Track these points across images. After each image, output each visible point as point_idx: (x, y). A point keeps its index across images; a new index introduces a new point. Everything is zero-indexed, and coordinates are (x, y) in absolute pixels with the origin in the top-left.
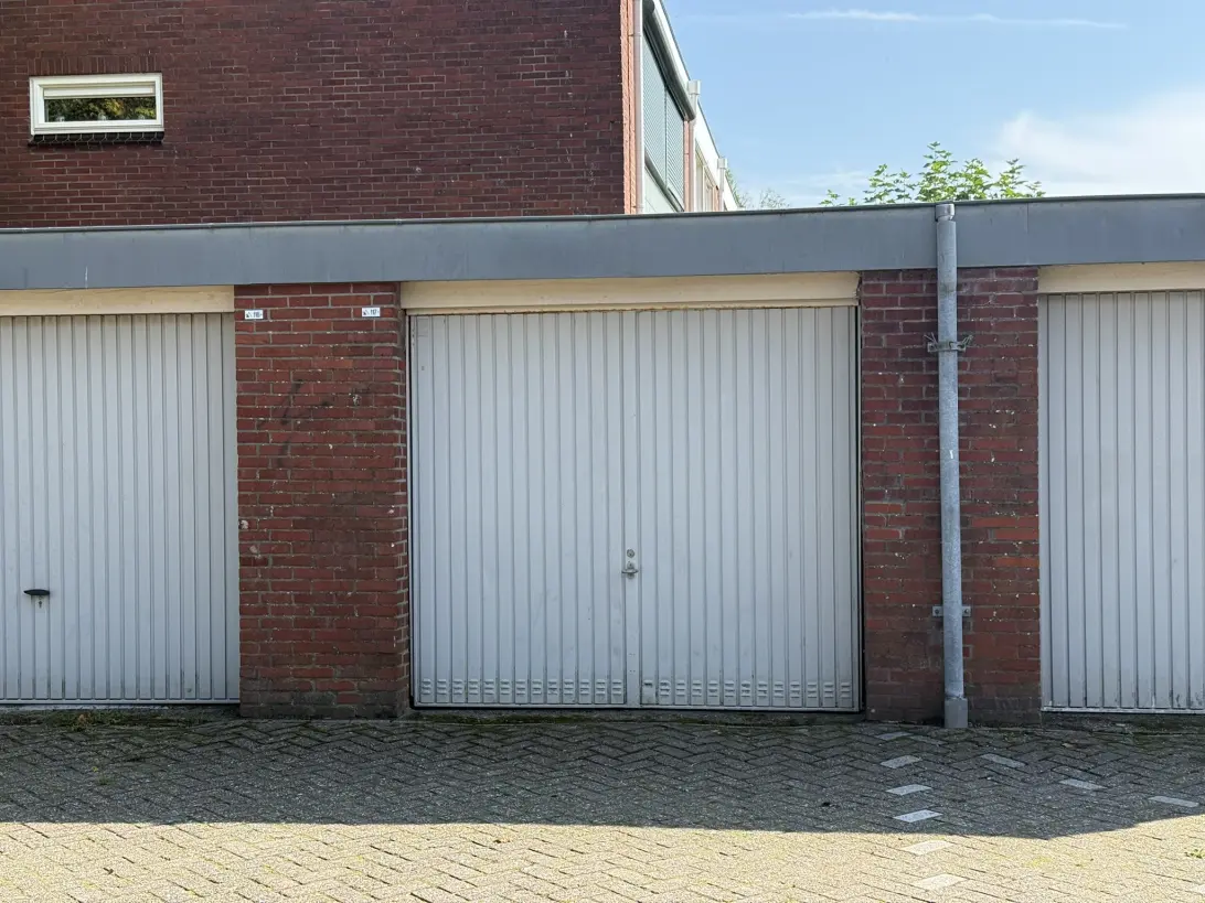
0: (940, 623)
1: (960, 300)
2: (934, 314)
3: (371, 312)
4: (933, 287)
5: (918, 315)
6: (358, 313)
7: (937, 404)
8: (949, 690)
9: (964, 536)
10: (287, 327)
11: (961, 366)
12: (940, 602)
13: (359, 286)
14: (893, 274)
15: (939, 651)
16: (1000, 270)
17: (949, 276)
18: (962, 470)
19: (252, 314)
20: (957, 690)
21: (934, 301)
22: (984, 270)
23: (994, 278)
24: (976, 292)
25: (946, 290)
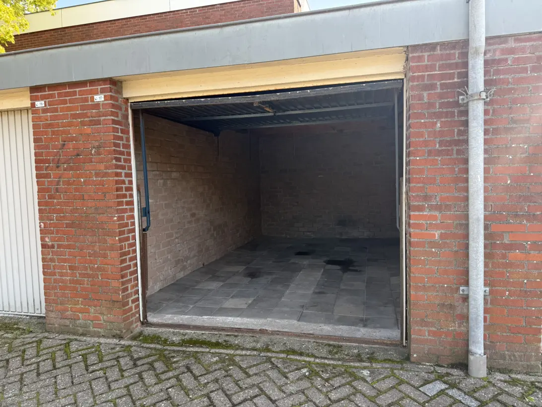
0: (466, 299)
1: (486, 63)
2: (466, 75)
3: (99, 98)
4: (465, 55)
5: (451, 76)
6: (92, 98)
7: (466, 142)
8: (472, 348)
9: (487, 237)
10: (56, 110)
11: (486, 112)
12: (467, 283)
13: (92, 82)
14: (432, 47)
15: (465, 318)
16: (517, 37)
17: (479, 41)
18: (486, 190)
19: (39, 104)
20: (478, 349)
21: (466, 65)
22: (502, 39)
23: (512, 44)
24: (498, 56)
25: (477, 52)
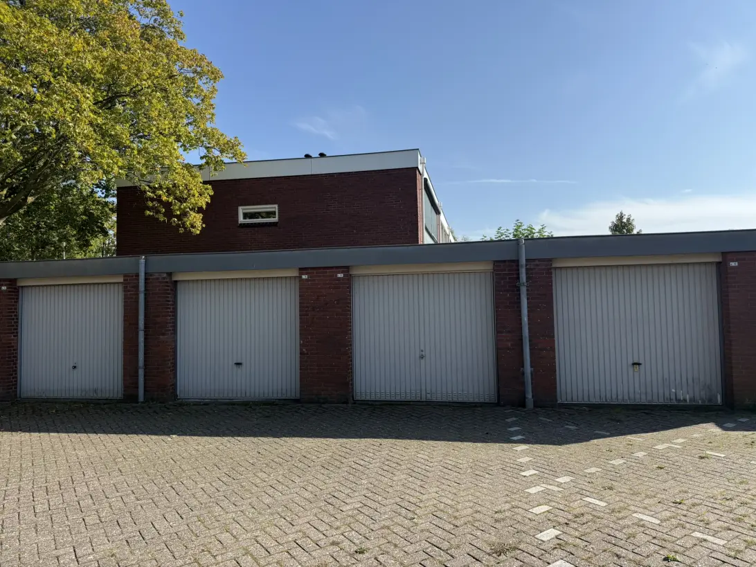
0: (523, 374)
1: (527, 269)
2: (518, 274)
3: (340, 275)
4: (518, 266)
5: (513, 274)
6: (336, 276)
7: (520, 302)
8: (527, 396)
9: (530, 345)
10: (314, 280)
11: (527, 290)
12: (523, 367)
13: (337, 267)
14: (504, 261)
15: (523, 384)
16: (539, 260)
17: (523, 261)
18: (529, 324)
19: (304, 277)
20: (529, 396)
21: (518, 270)
22: (534, 260)
23: (537, 262)
24: (532, 267)
25: (522, 266)
